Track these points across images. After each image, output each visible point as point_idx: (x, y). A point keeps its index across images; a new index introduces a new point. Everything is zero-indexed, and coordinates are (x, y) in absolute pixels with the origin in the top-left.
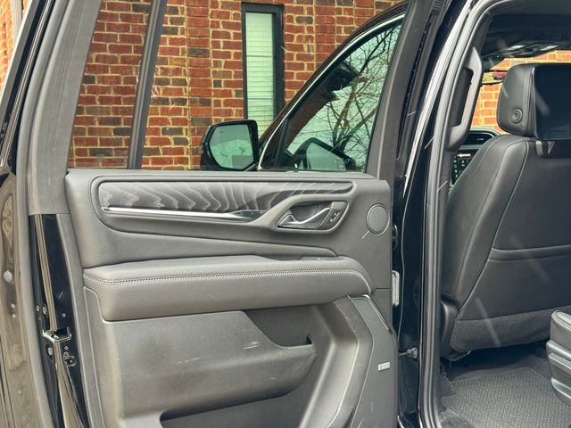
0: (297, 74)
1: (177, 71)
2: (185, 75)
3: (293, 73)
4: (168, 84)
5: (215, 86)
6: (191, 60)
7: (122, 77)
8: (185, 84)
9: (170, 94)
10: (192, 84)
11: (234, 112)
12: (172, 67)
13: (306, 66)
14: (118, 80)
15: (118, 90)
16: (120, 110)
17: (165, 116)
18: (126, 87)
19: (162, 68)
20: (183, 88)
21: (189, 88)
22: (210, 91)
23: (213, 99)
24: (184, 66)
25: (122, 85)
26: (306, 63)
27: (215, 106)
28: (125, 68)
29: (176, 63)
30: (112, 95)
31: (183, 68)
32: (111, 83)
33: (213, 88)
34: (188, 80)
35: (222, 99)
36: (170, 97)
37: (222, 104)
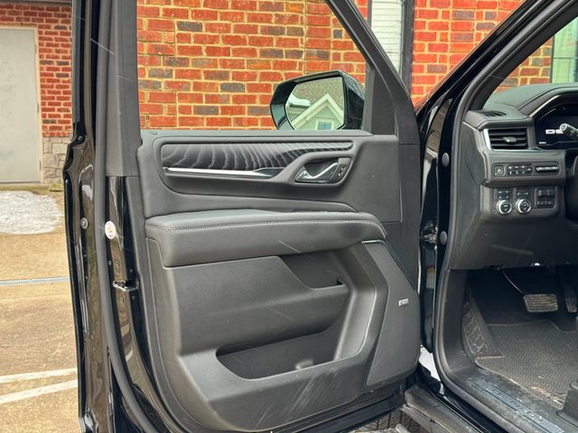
0: (430, 23)
1: (293, 19)
2: (302, 23)
3: (425, 22)
4: (283, 33)
5: (335, 37)
6: (309, 7)
7: (233, 25)
8: (302, 34)
9: (284, 45)
10: (309, 32)
11: (355, 68)
12: (288, 13)
13: (440, 14)
14: (227, 28)
15: (227, 40)
16: (229, 63)
17: (278, 71)
18: (236, 36)
19: (277, 15)
20: (299, 38)
21: (305, 39)
22: (329, 42)
23: (332, 52)
24: (301, 13)
25: (232, 34)
26: (440, 11)
27: (334, 59)
28: (236, 14)
29: (293, 8)
30: (221, 44)
31: (301, 15)
32: (220, 31)
33: (332, 38)
34: (305, 29)
35: (342, 52)
36: (284, 49)
37: (342, 58)
